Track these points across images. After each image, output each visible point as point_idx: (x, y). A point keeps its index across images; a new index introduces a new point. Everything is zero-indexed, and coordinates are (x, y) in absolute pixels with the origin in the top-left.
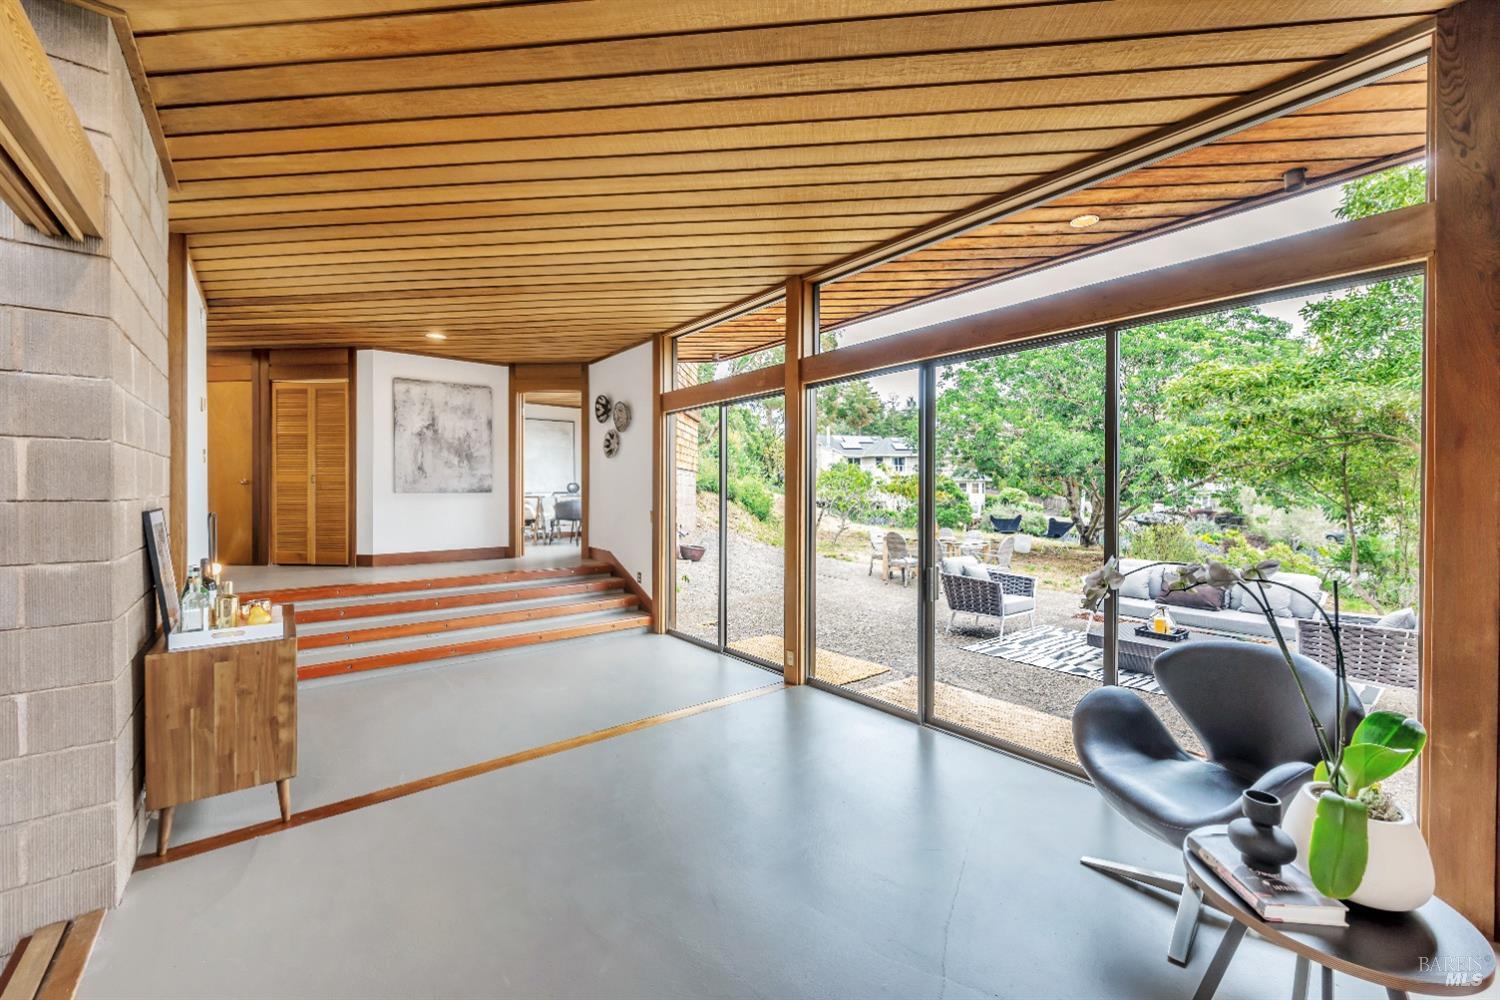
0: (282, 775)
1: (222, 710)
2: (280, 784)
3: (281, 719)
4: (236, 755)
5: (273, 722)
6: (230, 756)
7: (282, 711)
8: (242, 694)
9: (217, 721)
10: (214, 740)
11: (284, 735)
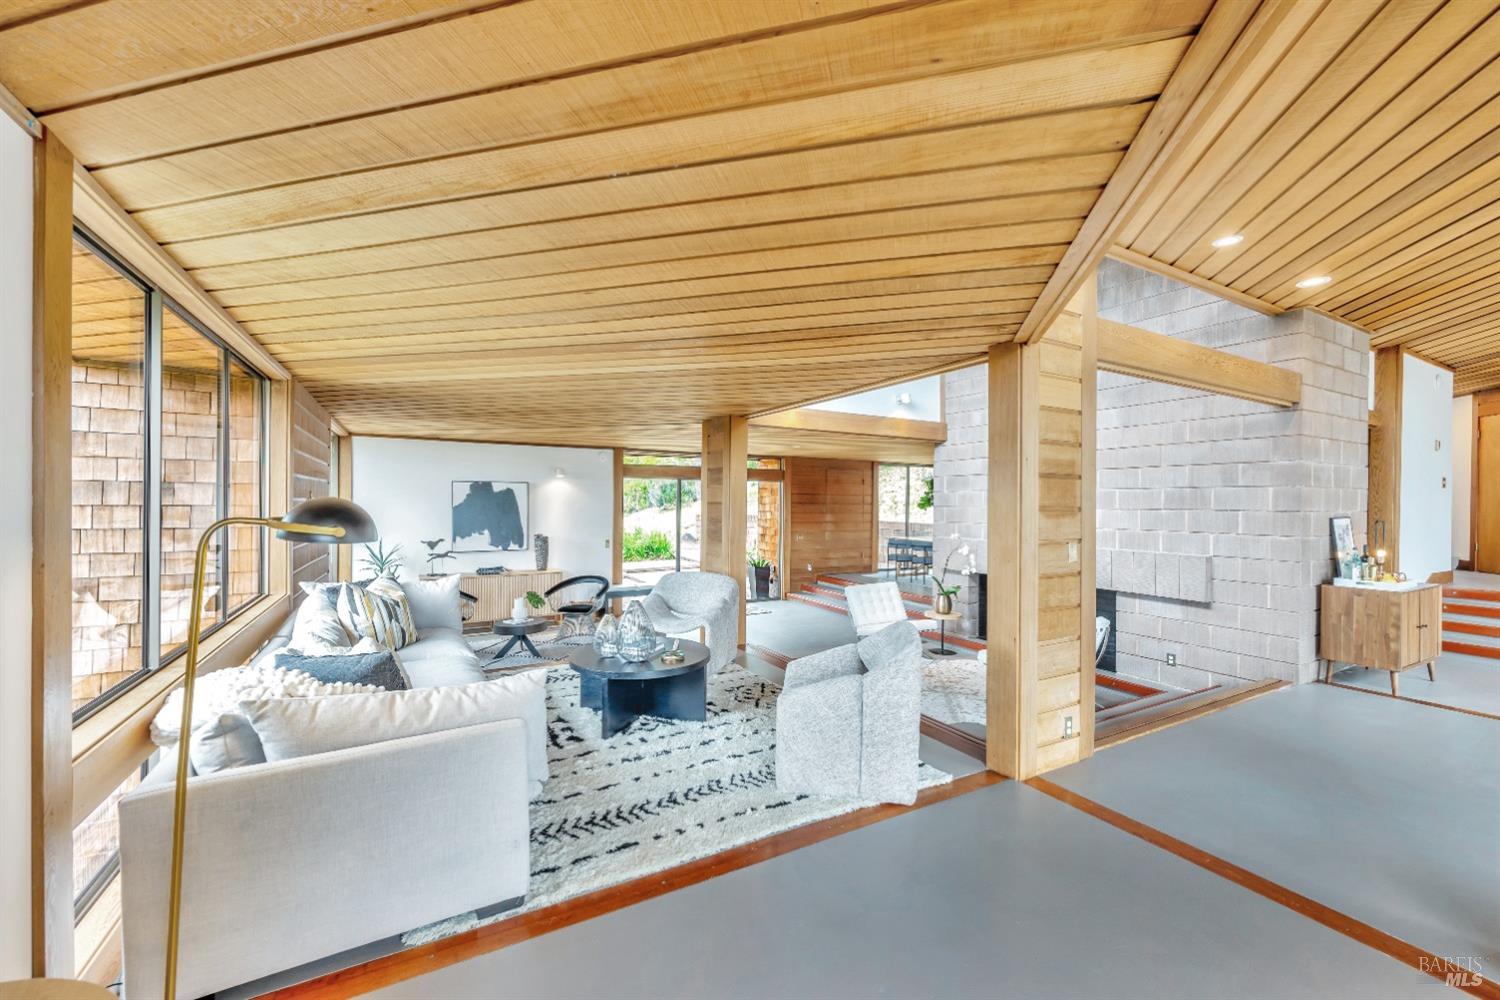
0: (1393, 669)
1: (1357, 621)
2: (1392, 672)
3: (1391, 636)
4: (1364, 647)
5: (1386, 636)
6: (1362, 646)
7: (1392, 632)
8: (1368, 616)
9: (1354, 626)
10: (1353, 636)
11: (1393, 645)
